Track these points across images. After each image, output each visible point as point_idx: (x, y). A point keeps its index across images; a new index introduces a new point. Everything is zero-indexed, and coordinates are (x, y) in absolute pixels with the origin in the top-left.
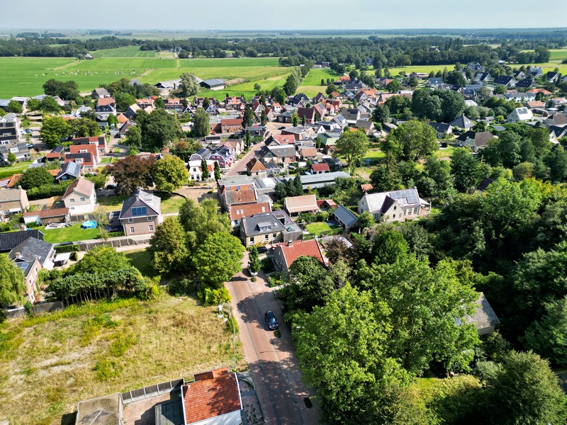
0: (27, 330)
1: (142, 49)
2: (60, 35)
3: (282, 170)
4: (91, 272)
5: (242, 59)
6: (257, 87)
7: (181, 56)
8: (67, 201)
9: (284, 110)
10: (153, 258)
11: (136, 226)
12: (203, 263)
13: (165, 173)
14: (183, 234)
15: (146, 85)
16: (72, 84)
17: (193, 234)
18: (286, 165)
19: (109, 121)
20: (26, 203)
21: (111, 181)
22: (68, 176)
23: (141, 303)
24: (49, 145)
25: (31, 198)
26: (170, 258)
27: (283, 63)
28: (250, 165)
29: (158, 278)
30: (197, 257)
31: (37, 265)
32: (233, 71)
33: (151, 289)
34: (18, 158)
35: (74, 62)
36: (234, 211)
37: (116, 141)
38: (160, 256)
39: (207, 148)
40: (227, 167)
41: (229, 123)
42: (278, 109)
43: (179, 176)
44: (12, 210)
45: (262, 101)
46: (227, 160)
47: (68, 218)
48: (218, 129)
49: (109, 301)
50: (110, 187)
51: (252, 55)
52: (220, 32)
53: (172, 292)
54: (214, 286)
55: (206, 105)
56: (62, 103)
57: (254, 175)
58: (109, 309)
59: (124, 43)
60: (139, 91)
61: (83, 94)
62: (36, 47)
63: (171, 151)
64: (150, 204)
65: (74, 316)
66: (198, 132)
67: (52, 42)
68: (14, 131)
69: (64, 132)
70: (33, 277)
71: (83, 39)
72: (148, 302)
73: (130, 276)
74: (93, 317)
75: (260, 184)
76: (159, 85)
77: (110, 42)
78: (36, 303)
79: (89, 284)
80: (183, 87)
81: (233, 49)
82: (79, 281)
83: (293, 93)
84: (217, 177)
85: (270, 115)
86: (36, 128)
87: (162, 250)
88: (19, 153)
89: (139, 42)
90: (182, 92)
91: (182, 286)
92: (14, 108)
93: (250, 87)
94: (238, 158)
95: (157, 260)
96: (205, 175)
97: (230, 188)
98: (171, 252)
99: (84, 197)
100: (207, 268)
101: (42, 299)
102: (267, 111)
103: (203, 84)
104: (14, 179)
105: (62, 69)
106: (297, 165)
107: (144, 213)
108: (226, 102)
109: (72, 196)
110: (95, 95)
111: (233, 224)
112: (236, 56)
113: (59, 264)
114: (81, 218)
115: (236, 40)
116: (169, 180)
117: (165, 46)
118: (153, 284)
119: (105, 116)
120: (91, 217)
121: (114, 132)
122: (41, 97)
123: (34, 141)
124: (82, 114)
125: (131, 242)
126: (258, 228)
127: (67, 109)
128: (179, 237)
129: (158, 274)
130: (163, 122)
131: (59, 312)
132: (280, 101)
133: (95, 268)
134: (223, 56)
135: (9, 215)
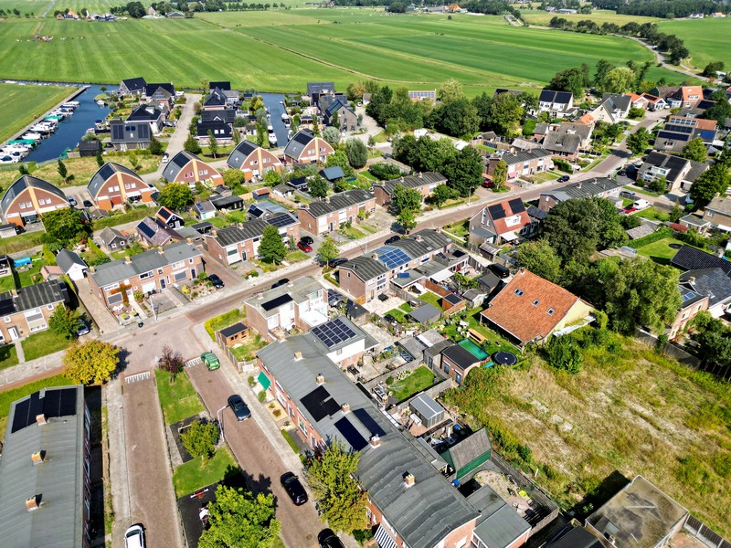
0: (645, 362)
31: (703, 303)
44: (721, 227)
65: (701, 386)
70: (689, 313)
78: (673, 343)
101: (682, 343)
131: (688, 370)
135: (714, 231)
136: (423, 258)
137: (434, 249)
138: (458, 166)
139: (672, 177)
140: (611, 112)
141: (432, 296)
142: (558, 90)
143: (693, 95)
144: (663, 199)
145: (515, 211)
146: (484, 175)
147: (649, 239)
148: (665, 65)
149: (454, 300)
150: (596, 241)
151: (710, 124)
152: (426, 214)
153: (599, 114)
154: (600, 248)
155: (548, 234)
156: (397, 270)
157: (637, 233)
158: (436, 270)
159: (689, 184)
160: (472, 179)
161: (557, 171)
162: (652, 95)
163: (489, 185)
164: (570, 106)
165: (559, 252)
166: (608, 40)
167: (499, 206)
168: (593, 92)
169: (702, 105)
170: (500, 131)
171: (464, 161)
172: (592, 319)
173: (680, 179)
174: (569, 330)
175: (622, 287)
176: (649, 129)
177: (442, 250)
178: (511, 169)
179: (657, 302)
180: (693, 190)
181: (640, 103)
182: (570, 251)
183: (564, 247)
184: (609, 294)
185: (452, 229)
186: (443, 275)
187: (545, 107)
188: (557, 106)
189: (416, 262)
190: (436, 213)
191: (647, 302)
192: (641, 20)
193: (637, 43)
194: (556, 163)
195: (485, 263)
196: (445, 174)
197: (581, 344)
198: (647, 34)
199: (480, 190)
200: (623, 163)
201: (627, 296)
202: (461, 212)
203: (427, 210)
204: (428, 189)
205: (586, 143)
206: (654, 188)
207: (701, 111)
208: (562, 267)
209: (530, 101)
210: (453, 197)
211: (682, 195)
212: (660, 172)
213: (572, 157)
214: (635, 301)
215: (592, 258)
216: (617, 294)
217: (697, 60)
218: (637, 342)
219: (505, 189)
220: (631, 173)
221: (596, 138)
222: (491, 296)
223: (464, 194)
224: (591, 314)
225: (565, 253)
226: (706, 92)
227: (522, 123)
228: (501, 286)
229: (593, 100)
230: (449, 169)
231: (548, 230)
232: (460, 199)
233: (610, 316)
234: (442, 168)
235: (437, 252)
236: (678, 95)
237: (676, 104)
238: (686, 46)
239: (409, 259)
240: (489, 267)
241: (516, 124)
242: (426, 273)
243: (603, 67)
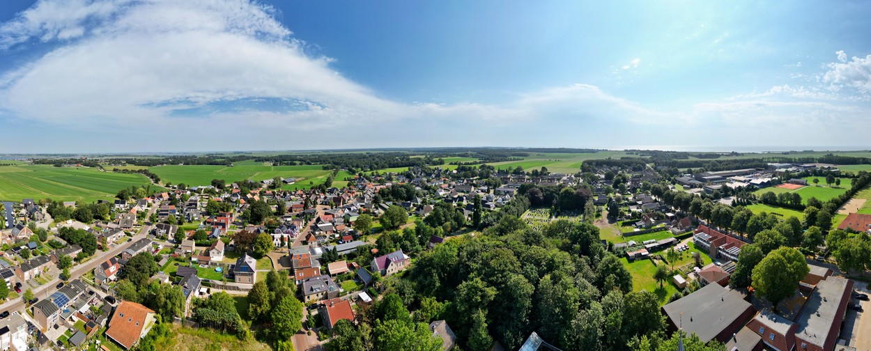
0: (180, 335)
1: (256, 161)
2: (222, 154)
3: (326, 240)
4: (215, 309)
5: (304, 166)
6: (311, 183)
7: (274, 165)
8: (211, 252)
9: (325, 198)
10: (249, 307)
11: (242, 277)
12: (278, 320)
13: (261, 244)
14: (268, 293)
15: (256, 183)
16: (223, 181)
17: (273, 294)
18: (328, 236)
19: (236, 202)
20: (194, 248)
21: (232, 243)
22: (214, 237)
23: (239, 341)
24: (208, 213)
25: (196, 245)
26: (259, 310)
27: (325, 168)
28: (308, 237)
29: (250, 323)
30: (275, 314)
31: (192, 293)
32: (299, 173)
33: (245, 332)
34: (196, 219)
35: (225, 168)
36: (298, 274)
37: (238, 214)
38: (253, 307)
39: (284, 224)
40: (295, 238)
41: (297, 207)
42: (322, 196)
43: (269, 246)
44: (188, 251)
45: (314, 192)
46: (295, 234)
47: (210, 263)
48: (290, 210)
49: (221, 334)
50: (231, 245)
51: (309, 164)
52: (294, 151)
53: (259, 338)
54: (284, 339)
55: (285, 194)
56: (217, 190)
57: (310, 244)
58: (221, 340)
59: (248, 158)
60: (253, 186)
61: (226, 186)
62: (211, 160)
63: (265, 224)
64: (251, 265)
65: (202, 337)
66: (280, 212)
67: (218, 158)
68: (196, 205)
69: (216, 208)
70: (189, 301)
71: (231, 156)
72: (242, 342)
73: (234, 320)
74: (212, 343)
75: (313, 252)
76: (262, 182)
77: (242, 158)
78: (187, 318)
79: (213, 319)
80: (274, 183)
81: (299, 160)
82: (207, 313)
83: (330, 186)
84: (289, 247)
85: (318, 201)
86: (205, 203)
87: (254, 303)
88: (196, 217)
89: (255, 158)
90: (273, 186)
91: (264, 334)
92: (198, 191)
93: (308, 182)
94: (301, 231)
95: (251, 310)
96: (282, 245)
97: (296, 256)
98: (260, 305)
99: (219, 252)
100: (280, 324)
101: (190, 316)
102: (317, 198)
103: (284, 181)
104: (193, 233)
105: (220, 172)
106: (334, 236)
107: (247, 271)
108: (296, 192)
109: (214, 250)
110: (232, 187)
111: (297, 283)
112: (301, 164)
113: (201, 293)
114: (214, 264)
115: (301, 156)
116: (263, 247)
117: (267, 160)
118: (244, 326)
119: (235, 199)
120: (221, 265)
121: (238, 209)
122: (211, 187)
123: (203, 210)
124: (225, 199)
125: (238, 289)
126: (312, 290)
127: (219, 194)
128: (265, 294)
129: (250, 319)
130: (263, 208)
131: (196, 329)
132: (324, 192)
133: (218, 308)
134: (295, 164)
135: (186, 253)
136: (75, 298)
137: (80, 292)
138: (86, 242)
139: (167, 233)
140: (141, 207)
141: (81, 323)
142: (122, 198)
143: (166, 196)
144: (167, 243)
145: (113, 264)
146: (98, 243)
147: (167, 264)
148: (155, 184)
149: (92, 325)
150: (148, 274)
151: (173, 207)
152: (75, 267)
153: (137, 208)
154: (151, 276)
155: (128, 275)
156: (63, 308)
157: (162, 263)
158: (82, 305)
159: (173, 234)
160: (93, 248)
161: (126, 236)
162: (153, 197)
163: (100, 248)
164: (126, 205)
165: (135, 283)
166: (133, 176)
167: (106, 263)
168: (133, 197)
169: (169, 199)
170: (101, 218)
171: (88, 239)
172: (155, 320)
173: (170, 233)
174: (148, 331)
175: (163, 299)
176: (155, 212)
177: (83, 292)
178: (108, 239)
179: (178, 303)
180: (175, 237)
181: (150, 201)
182: (139, 282)
183: (136, 280)
184: (159, 305)
185: (87, 275)
186: (85, 308)
187: (117, 206)
188: (122, 205)
189: (72, 302)
190: (79, 266)
191: (174, 304)
192: (143, 168)
193: (144, 176)
194: (125, 233)
195: (104, 295)
196: (81, 245)
197: (154, 338)
198: (146, 172)
199: (97, 251)
200: (150, 228)
201: (166, 303)
202: (90, 264)
203: (75, 265)
204: (75, 254)
205: (135, 221)
206: (163, 238)
207: (169, 202)
208: (137, 291)
209: (112, 205)
210: (86, 257)
211: (172, 239)
212: (163, 231)
213: (131, 229)
214: (170, 306)
215: (149, 282)
216: (162, 303)
217: (163, 181)
218: (175, 324)
219: (107, 249)
220: (153, 233)
221: (138, 217)
222: (110, 317)
223: (90, 255)
224: (154, 317)
225: (137, 283)
226: (169, 194)
227: (110, 214)
228: (113, 310)
229: (134, 201)
230: (83, 244)
231: (127, 273)
232: (89, 257)
233: (162, 315)
234: (80, 243)
235: (81, 293)
236: (161, 196)
237: (162, 199)
238: (159, 177)
239: (68, 300)
240: (106, 298)
241: (107, 215)
242: (77, 309)
243: (134, 188)
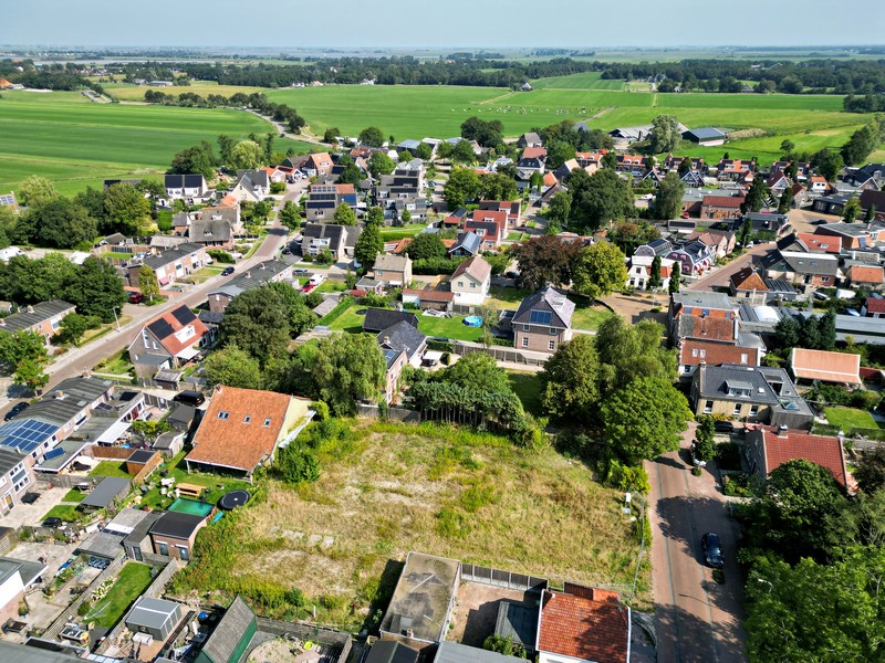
0: (375, 436)
1: (604, 77)
2: (498, 56)
3: (800, 298)
4: (461, 385)
5: (771, 95)
6: (786, 146)
7: (661, 89)
8: (454, 284)
9: (831, 191)
10: (545, 389)
11: (533, 337)
12: (617, 419)
13: (591, 268)
14: (595, 365)
15: (597, 132)
16: (496, 126)
17: (611, 369)
18: (810, 289)
19: (531, 181)
20: (409, 277)
21: (513, 267)
22: (463, 251)
23: (514, 448)
24: (451, 205)
25: (416, 271)
26: (569, 396)
27: (851, 106)
28: (737, 279)
29: (545, 421)
30: (609, 407)
31: (403, 357)
32: (745, 116)
33: (531, 433)
34: (413, 217)
35: (506, 94)
36: (688, 350)
37: (532, 211)
38: (554, 389)
39: (668, 238)
40: (694, 276)
41: (717, 202)
42: (819, 186)
43: (612, 277)
44: (392, 283)
45: (790, 172)
46: (698, 264)
47: (450, 307)
48: (695, 211)
49: (474, 431)
50: (510, 275)
51: (791, 89)
52: (741, 49)
53: (561, 447)
54: (626, 459)
55: (683, 169)
56: (478, 150)
57: (741, 296)
58: (471, 441)
59: (580, 68)
60: (585, 140)
61: (507, 141)
62: (465, 72)
63: (609, 236)
64: (559, 310)
65: (428, 436)
66: (658, 211)
67: (487, 65)
68: (415, 182)
69: (471, 191)
70: (396, 371)
71: (525, 61)
72: (522, 450)
73: (507, 405)
74: (451, 446)
75: (748, 314)
76: (616, 133)
77: (561, 66)
78: (393, 405)
79: (455, 401)
80: (653, 138)
81: (756, 78)
82: (444, 393)
83: (859, 161)
84: (673, 288)
85: (801, 198)
86: (441, 181)
87: (559, 381)
88: (415, 212)
89: (601, 66)
90: (649, 147)
91: (577, 444)
92: (421, 153)
93: (775, 144)
94: (718, 262)
95: (550, 393)
96: (654, 282)
97: (690, 311)
98: (572, 388)
99: (475, 283)
100: (621, 428)
101: (399, 403)
102: (797, 189)
103: (687, 136)
104: (403, 244)
105: (488, 103)
106: (834, 294)
107: (547, 322)
108: (720, 167)
109: (462, 278)
110: (522, 142)
111: (682, 370)
112: (759, 90)
113: (427, 363)
114: (465, 309)
115: (767, 64)
116: (595, 279)
117: (641, 73)
118: (537, 428)
119: (527, 172)
120: (478, 311)
121: (534, 198)
122: (455, 140)
123: (435, 198)
124: (500, 169)
125: (520, 359)
126: (724, 389)
127: (483, 160)
128: (589, 368)
129: (547, 414)
130: (608, 190)
131: (414, 425)
132: (828, 173)
133: (466, 382)
134: (736, 89)
135: (388, 288)
136: (76, 419)
137: (89, 401)
139: (334, 245)
140: (252, 190)
141: (110, 465)
142: (185, 172)
143: (324, 162)
144: (334, 269)
145: (184, 322)
146: (127, 288)
147: (337, 312)
148: (287, 135)
149: (144, 457)
150: (287, 330)
151: (348, 188)
152: (59, 359)
153: (239, 194)
154: (295, 335)
155: (233, 337)
156: (40, 450)
157: (324, 309)
158: (102, 428)
159: (351, 249)
160: (112, 298)
161: (216, 264)
162: (286, 166)
163: (138, 299)
164: (205, 189)
165: (253, 354)
166: (218, 114)
167: (162, 321)
168: (224, 171)
169: (335, 170)
170: (129, 231)
172: (313, 413)
173: (342, 246)
174: (294, 435)
175: (329, 368)
176: (296, 202)
177: (102, 399)
178: (161, 273)
179: (368, 372)
180: (357, 254)
181: (278, 176)
182: (264, 348)
183: (256, 346)
184: (321, 381)
185: (107, 367)
186: (116, 431)
187: (175, 194)
188: (190, 191)
189: (67, 428)
190: (74, 354)
191: (358, 374)
192: (248, 91)
193: (253, 114)
194: (213, 256)
195: (170, 395)
196: (68, 300)
197: (311, 444)
198: (257, 104)
199: (127, 308)
200: (284, 241)
201: (337, 376)
202: (113, 342)
203: (58, 353)
204: (51, 324)
205: (238, 227)
206: (322, 260)
207: (336, 177)
208: (262, 369)
209: (155, 190)
210: (92, 327)
211: (349, 261)
212: (321, 244)
213: (228, 246)
214: (347, 378)
215: (290, 349)
216: (328, 377)
217: (314, 128)
218: (361, 417)
219: (160, 299)
220: (295, 249)
221: (247, 219)
222: (191, 433)
223: (107, 319)
224: (310, 408)
225: (259, 353)
226: (334, 158)
227: (154, 217)
228: (199, 415)
229: (229, 180)
231: (231, 333)
232: (104, 327)
233: (329, 403)
235: (94, 405)
236: (311, 164)
237: (312, 173)
238: (299, 114)
239: (55, 428)
240: (175, 399)
241: (147, 219)
242: (89, 438)
243: (225, 143)
